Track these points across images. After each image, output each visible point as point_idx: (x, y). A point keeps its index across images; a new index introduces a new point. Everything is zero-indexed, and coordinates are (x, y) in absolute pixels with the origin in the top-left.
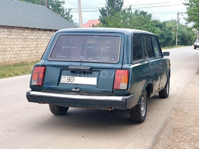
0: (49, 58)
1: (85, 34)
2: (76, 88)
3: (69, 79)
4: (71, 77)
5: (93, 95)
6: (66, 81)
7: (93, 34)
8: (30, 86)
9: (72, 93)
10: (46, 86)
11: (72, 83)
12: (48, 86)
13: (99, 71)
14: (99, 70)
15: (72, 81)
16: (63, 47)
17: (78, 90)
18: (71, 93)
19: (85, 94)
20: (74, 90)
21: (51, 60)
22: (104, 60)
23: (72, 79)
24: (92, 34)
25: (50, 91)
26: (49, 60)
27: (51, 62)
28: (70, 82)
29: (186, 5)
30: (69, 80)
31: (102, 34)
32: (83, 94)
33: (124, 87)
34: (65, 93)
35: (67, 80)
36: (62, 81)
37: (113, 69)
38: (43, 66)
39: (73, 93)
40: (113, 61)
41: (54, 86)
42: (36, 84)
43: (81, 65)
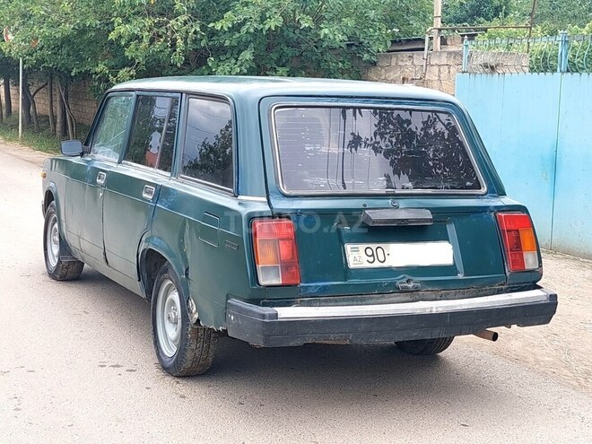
0: (283, 187)
2: (408, 281)
3: (369, 252)
4: (374, 246)
6: (365, 261)
11: (385, 265)
15: (381, 258)
23: (380, 251)
26: (285, 196)
28: (377, 264)
30: (373, 255)
35: (365, 257)
36: (352, 264)
37: (486, 211)
38: (275, 216)
41: (336, 283)
42: (279, 281)
43: (396, 207)
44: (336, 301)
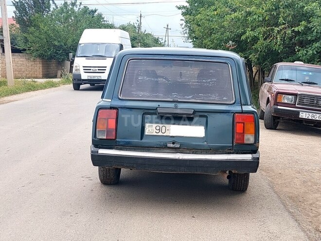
0: (120, 95)
1: (172, 59)
2: (173, 143)
3: (158, 128)
4: (161, 125)
5: (201, 153)
6: (154, 132)
7: (185, 59)
8: (93, 140)
9: (166, 151)
10: (123, 140)
11: (165, 134)
12: (125, 140)
13: (206, 116)
14: (206, 114)
15: (163, 131)
16: (139, 78)
17: (178, 146)
18: (164, 151)
19: (188, 152)
20: (172, 145)
21: (124, 98)
22: (211, 98)
23: (164, 128)
24: (183, 59)
25: (128, 149)
26: (120, 99)
27: (125, 102)
28: (160, 134)
29: (179, 8)
30: (159, 130)
31: (198, 58)
32: (185, 152)
33: (248, 139)
34: (154, 151)
35: (155, 130)
36: (147, 132)
37: (229, 113)
38: (111, 108)
39: (168, 151)
40: (226, 100)
41: (135, 141)
42: (105, 137)
43: (176, 108)
44: (135, 149)
